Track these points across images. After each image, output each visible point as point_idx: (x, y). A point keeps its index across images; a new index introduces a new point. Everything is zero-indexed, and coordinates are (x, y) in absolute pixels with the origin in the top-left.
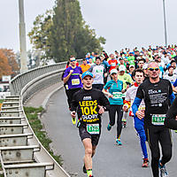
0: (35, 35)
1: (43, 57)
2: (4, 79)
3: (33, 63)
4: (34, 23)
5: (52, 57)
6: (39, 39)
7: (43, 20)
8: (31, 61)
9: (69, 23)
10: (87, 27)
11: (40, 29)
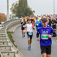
0: (12, 9)
1: (15, 16)
2: (2, 23)
3: (12, 18)
4: (12, 5)
5: (17, 16)
6: (14, 11)
7: (15, 4)
8: (11, 17)
9: (23, 6)
10: (29, 7)
11: (14, 7)
